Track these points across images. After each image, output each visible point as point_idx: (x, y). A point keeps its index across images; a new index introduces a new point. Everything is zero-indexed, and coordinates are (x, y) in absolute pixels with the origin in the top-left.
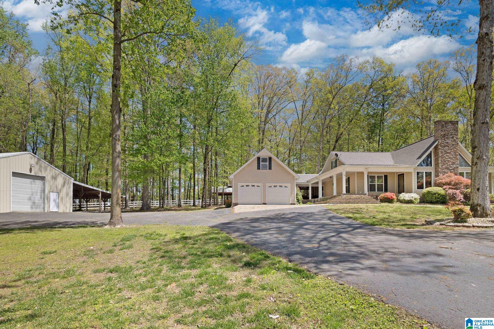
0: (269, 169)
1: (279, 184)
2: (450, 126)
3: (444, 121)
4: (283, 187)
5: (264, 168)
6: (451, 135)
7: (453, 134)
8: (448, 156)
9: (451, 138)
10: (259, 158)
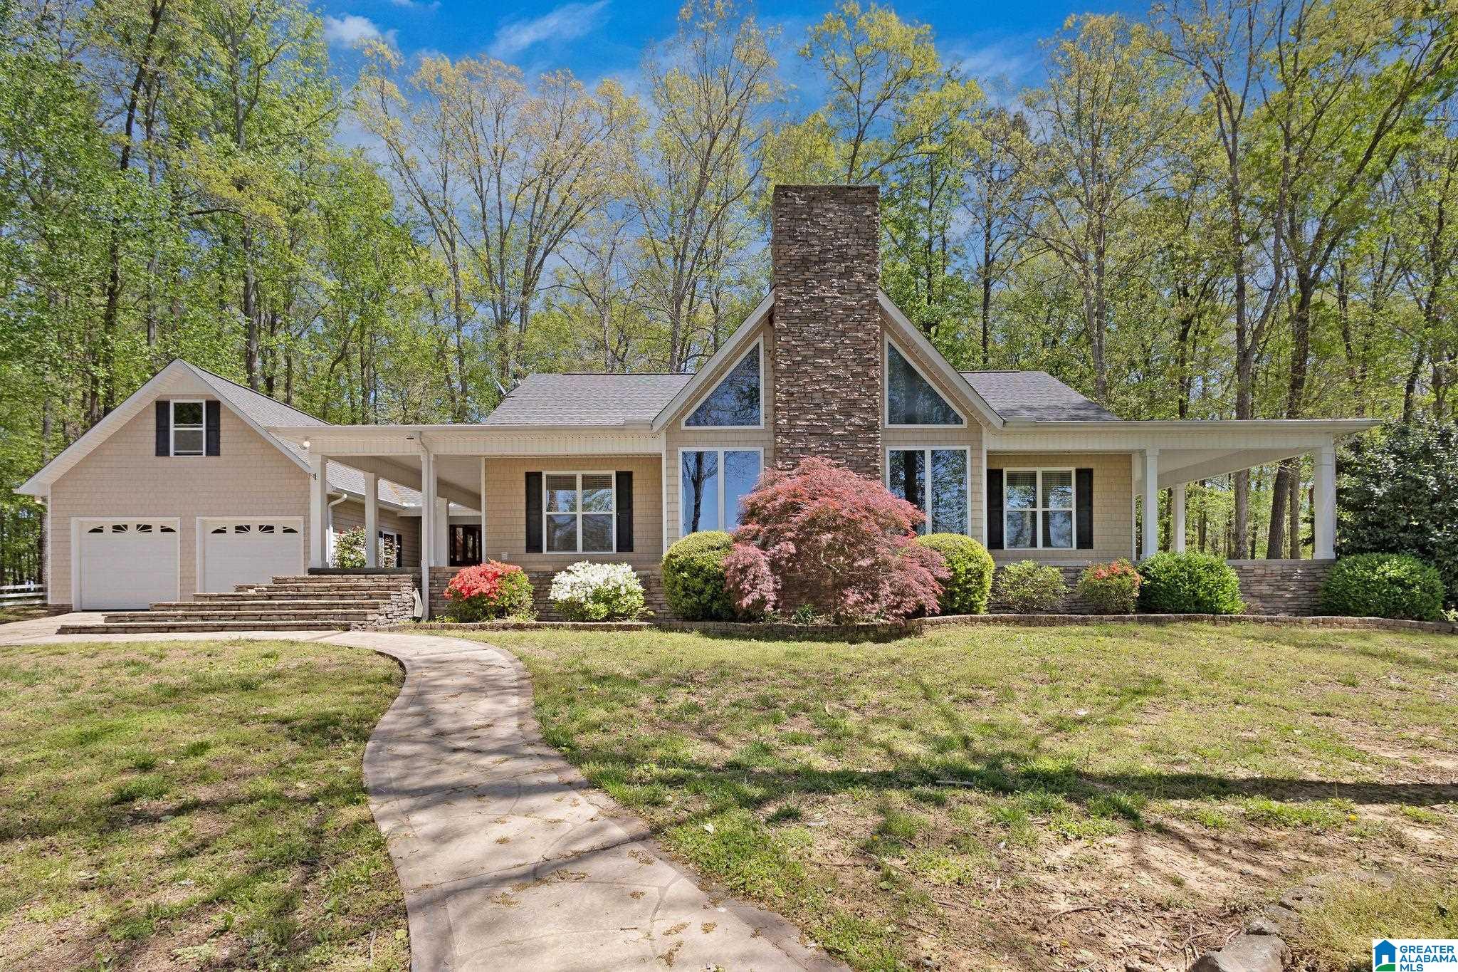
0: (209, 453)
1: (258, 519)
2: (833, 213)
3: (799, 189)
4: (278, 530)
5: (188, 445)
6: (842, 258)
7: (852, 252)
8: (826, 368)
9: (841, 276)
10: (162, 407)
